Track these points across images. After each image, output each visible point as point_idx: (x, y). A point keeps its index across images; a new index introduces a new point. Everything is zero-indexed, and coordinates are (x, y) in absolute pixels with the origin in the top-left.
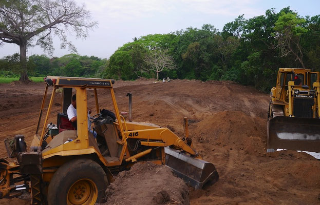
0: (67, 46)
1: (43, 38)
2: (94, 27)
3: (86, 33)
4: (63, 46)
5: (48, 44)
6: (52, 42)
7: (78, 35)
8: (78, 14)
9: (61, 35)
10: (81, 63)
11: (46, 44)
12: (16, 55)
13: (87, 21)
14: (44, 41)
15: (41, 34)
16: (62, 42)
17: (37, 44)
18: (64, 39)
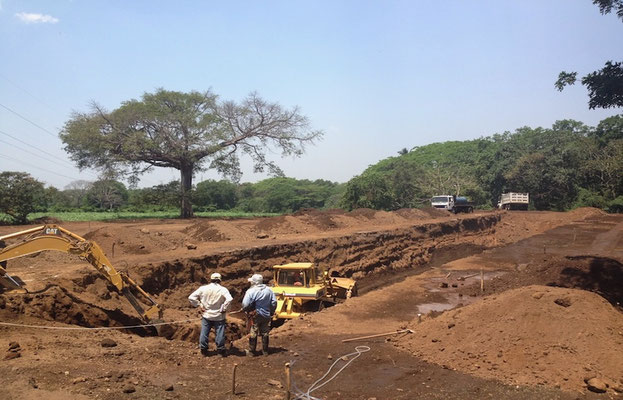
0: (266, 168)
1: (222, 158)
2: (315, 140)
3: (300, 148)
4: (258, 169)
5: (232, 166)
6: (238, 164)
7: (287, 152)
8: (285, 121)
9: (254, 153)
10: (297, 191)
11: (227, 166)
12: (174, 184)
13: (300, 131)
14: (225, 162)
15: (218, 154)
16: (257, 162)
17: (211, 167)
18: (261, 158)
